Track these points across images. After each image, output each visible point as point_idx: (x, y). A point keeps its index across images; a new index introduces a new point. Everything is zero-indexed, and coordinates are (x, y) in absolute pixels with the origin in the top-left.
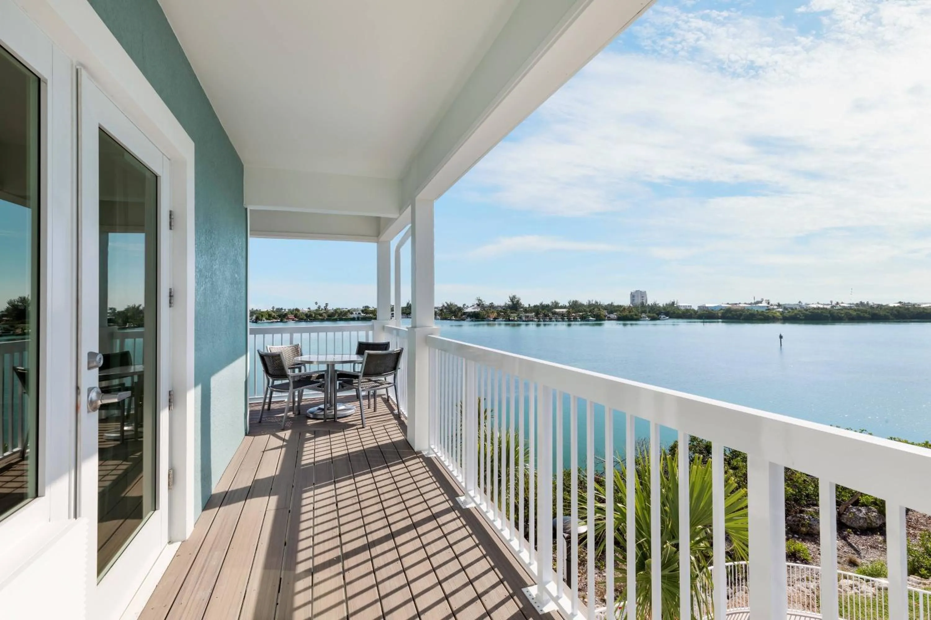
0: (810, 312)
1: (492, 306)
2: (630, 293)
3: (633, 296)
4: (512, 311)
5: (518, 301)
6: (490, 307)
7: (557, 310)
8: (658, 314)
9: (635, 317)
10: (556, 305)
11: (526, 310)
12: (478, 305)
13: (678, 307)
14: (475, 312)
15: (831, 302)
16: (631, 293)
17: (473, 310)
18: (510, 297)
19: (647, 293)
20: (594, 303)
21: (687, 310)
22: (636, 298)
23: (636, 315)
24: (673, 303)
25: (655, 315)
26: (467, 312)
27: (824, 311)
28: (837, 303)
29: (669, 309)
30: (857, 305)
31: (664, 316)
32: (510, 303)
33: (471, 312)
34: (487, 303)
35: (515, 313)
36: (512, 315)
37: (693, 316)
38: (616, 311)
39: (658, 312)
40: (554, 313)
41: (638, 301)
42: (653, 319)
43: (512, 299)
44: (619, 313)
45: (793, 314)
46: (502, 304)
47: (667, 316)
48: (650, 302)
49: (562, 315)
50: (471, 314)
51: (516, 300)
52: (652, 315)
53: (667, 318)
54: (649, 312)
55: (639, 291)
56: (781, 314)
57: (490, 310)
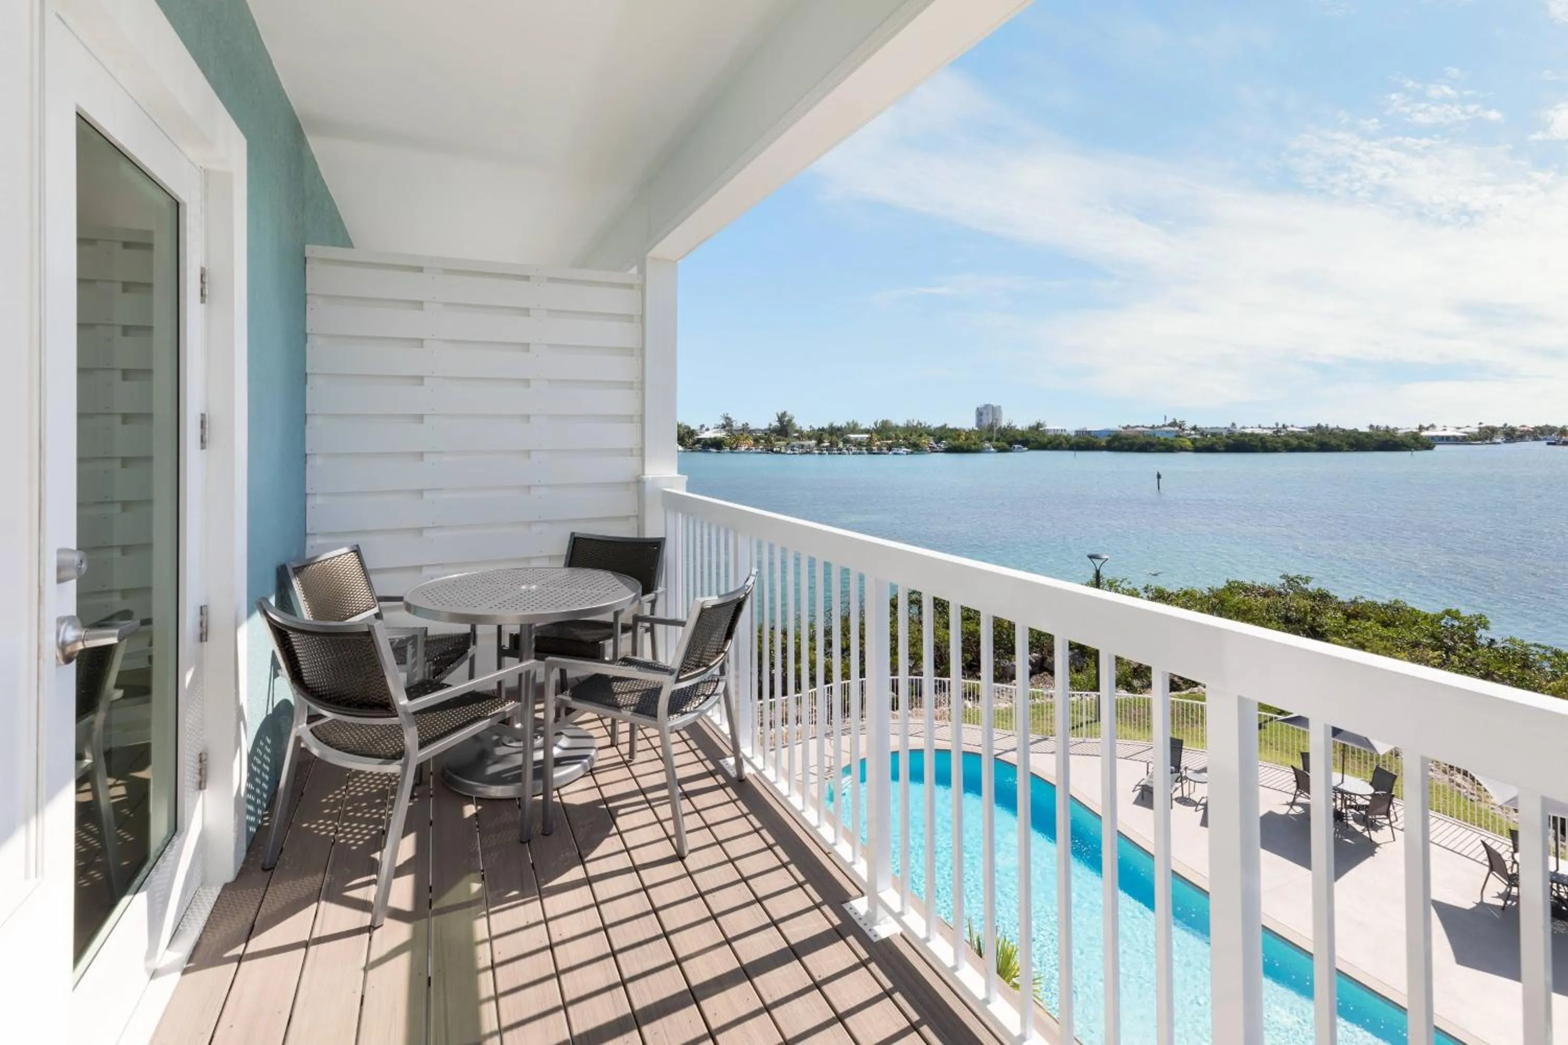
0: (1233, 440)
1: (745, 429)
2: (975, 409)
3: (980, 413)
4: (778, 437)
5: (790, 421)
6: (743, 430)
7: (852, 436)
8: (1010, 444)
9: (973, 447)
10: (854, 429)
11: (801, 436)
12: (724, 427)
13: (1044, 432)
14: (715, 438)
15: (1277, 424)
16: (978, 409)
17: (713, 436)
18: (777, 414)
19: (1003, 409)
20: (915, 424)
21: (1057, 437)
22: (984, 417)
23: (975, 444)
24: (1039, 425)
25: (1004, 444)
26: (701, 439)
27: (1252, 438)
28: (1284, 427)
29: (1029, 435)
30: (1311, 430)
31: (1020, 446)
32: (777, 424)
33: (710, 439)
34: (738, 424)
35: (783, 440)
36: (776, 443)
37: (1064, 445)
38: (946, 438)
39: (1011, 439)
40: (846, 441)
41: (987, 421)
42: (1001, 450)
43: (781, 418)
44: (950, 440)
45: (1210, 443)
46: (764, 426)
47: (1024, 446)
48: (1004, 423)
49: (859, 444)
50: (709, 442)
51: (787, 419)
52: (1000, 444)
53: (1026, 449)
54: (998, 440)
55: (989, 405)
56: (1193, 443)
57: (742, 434)
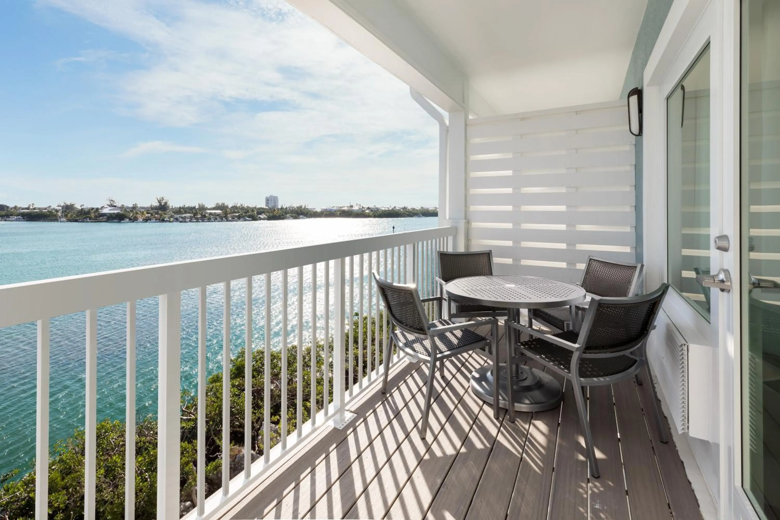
1: (134, 207)
2: (265, 197)
3: (268, 200)
5: (166, 203)
9: (280, 216)
19: (279, 197)
22: (270, 202)
24: (301, 206)
41: (271, 204)
43: (160, 201)
51: (164, 201)
55: (272, 196)
